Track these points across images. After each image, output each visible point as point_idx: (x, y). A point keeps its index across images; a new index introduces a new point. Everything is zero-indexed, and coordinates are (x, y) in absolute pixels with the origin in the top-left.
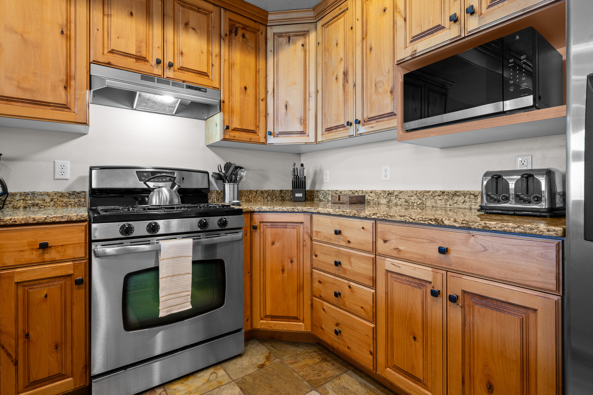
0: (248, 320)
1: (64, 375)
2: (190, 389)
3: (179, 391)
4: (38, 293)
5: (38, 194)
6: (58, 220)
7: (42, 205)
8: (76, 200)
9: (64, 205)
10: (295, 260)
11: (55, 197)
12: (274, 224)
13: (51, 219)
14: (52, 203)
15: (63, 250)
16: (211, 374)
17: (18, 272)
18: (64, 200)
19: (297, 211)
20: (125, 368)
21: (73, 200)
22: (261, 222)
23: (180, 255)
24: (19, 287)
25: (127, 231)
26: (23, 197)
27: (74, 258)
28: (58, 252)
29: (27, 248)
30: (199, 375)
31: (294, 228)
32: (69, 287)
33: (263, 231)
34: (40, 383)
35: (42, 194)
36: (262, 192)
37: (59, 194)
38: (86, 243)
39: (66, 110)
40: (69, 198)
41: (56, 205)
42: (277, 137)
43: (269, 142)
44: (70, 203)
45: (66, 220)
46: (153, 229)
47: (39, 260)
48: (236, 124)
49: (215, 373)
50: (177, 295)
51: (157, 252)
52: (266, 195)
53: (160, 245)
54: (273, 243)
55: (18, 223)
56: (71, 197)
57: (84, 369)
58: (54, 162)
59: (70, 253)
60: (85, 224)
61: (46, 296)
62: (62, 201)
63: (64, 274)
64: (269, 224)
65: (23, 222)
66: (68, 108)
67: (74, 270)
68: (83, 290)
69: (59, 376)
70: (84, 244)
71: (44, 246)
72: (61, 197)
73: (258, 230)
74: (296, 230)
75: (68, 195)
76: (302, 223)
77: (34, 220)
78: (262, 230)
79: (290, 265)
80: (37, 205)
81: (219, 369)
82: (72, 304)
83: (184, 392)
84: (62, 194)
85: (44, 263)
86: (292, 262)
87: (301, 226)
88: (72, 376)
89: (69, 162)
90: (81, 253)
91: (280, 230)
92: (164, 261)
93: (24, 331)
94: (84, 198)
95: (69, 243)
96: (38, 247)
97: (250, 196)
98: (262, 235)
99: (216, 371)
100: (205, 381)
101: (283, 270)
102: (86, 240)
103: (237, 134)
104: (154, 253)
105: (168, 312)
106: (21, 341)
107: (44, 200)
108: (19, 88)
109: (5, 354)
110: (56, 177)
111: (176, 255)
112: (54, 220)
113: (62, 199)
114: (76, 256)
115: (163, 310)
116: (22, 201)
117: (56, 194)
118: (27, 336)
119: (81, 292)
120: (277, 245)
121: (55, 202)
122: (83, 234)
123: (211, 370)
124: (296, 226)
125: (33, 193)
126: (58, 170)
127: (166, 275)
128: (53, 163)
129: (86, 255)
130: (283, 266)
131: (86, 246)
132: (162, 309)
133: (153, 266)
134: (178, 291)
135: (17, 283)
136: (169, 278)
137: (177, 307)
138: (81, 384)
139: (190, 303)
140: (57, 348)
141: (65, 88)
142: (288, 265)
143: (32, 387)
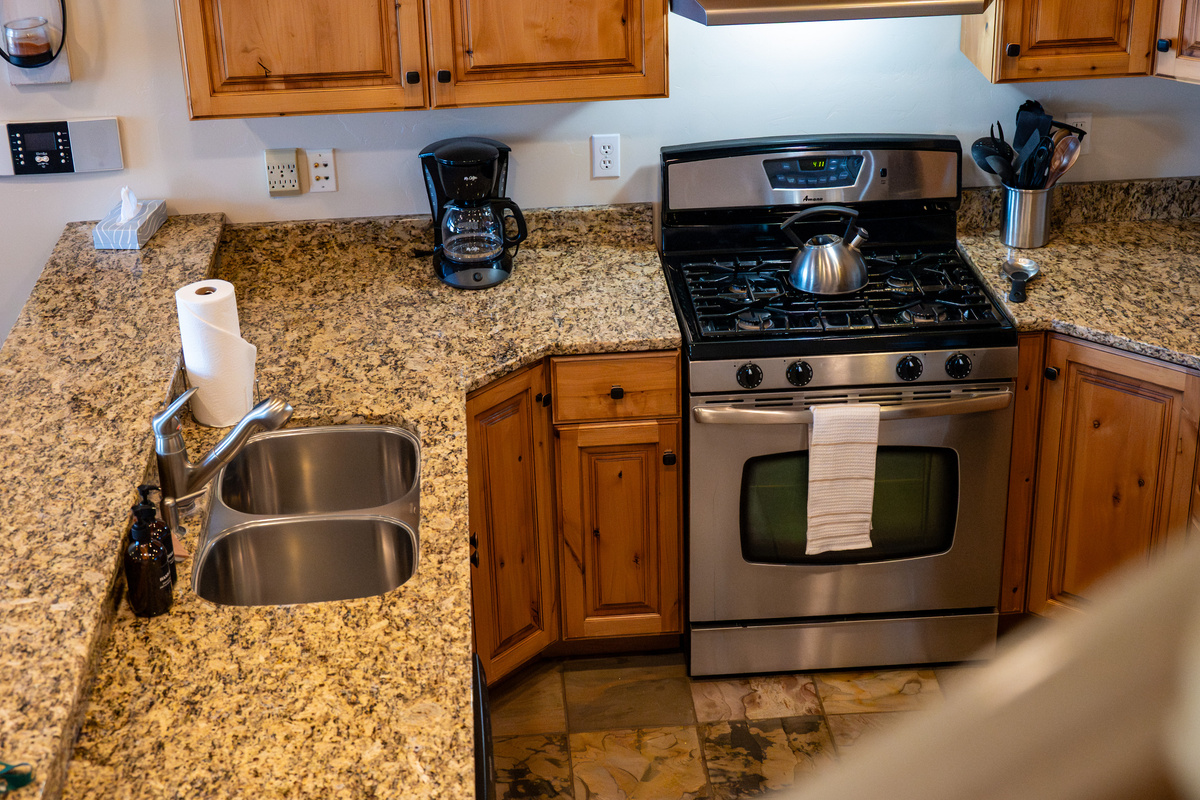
0: (1015, 590)
1: (647, 606)
2: (861, 697)
3: (840, 693)
4: (609, 469)
5: (566, 216)
6: (635, 349)
7: (573, 241)
8: (636, 228)
9: (613, 239)
10: (1150, 480)
11: (595, 223)
12: (1103, 378)
13: (625, 347)
14: (591, 236)
15: (643, 399)
16: (910, 682)
17: (582, 431)
18: (613, 230)
19: (1167, 358)
20: (744, 623)
21: (630, 229)
22: (1070, 363)
23: (851, 439)
24: (584, 453)
25: (749, 379)
26: (541, 225)
27: (660, 415)
28: (636, 402)
29: (593, 393)
30: (886, 675)
31: (1155, 399)
32: (652, 463)
33: (1075, 387)
34: (616, 609)
35: (573, 215)
36: (1149, 191)
37: (603, 216)
38: (678, 388)
39: (625, 69)
40: (621, 224)
41: (599, 240)
42: (1191, 55)
43: (1161, 69)
44: (624, 234)
45: (647, 348)
46: (800, 377)
47: (610, 415)
48: (1045, 28)
49: (917, 682)
50: (841, 518)
51: (806, 426)
52: (1164, 199)
53: (812, 415)
54: (1097, 424)
55: (581, 352)
56: (626, 222)
57: (677, 605)
58: (591, 138)
59: (654, 405)
60: (676, 354)
61: (620, 475)
62: (609, 232)
63: (645, 442)
64: (1093, 372)
65: (587, 351)
66: (631, 65)
67: (660, 435)
68: (675, 473)
69: (641, 607)
70: (674, 392)
71: (617, 394)
72: (606, 221)
73: (1061, 382)
74: (1160, 406)
75: (619, 218)
76: (1181, 392)
77: (602, 348)
78: (1072, 383)
79: (1135, 490)
80: (565, 240)
81: (928, 677)
82: (657, 494)
83: (849, 697)
84: (609, 214)
85: (615, 419)
86: (1141, 483)
87: (1177, 400)
88: (659, 612)
89: (619, 135)
90: (671, 407)
91: (1119, 397)
92: (819, 448)
93: (592, 524)
94: (651, 223)
95: (654, 387)
96: (609, 392)
97: (1103, 203)
98: (1071, 394)
99: (921, 679)
100: (893, 691)
101: (1116, 498)
102: (678, 384)
103: (1045, 60)
104: (801, 427)
105: (823, 546)
106: (588, 538)
107: (577, 230)
108: (547, 41)
109: (570, 554)
110: (597, 175)
111: (844, 439)
112: (629, 347)
113: (609, 227)
114: (664, 413)
115: (814, 543)
116: (540, 233)
117: (597, 215)
118: (596, 533)
119: (670, 476)
120: (1106, 431)
121: (596, 233)
122: (673, 374)
123: (912, 675)
124: (1164, 396)
125: (558, 215)
126: (599, 157)
127: (820, 477)
128: (588, 142)
129: (678, 411)
130: (1117, 488)
131: (678, 394)
132: (812, 541)
133: (797, 448)
134: (844, 510)
135: (581, 448)
136: (827, 484)
137: (843, 540)
138: (674, 628)
139: (867, 536)
140: (636, 561)
141: (624, 21)
142: (1129, 490)
143: (604, 612)
